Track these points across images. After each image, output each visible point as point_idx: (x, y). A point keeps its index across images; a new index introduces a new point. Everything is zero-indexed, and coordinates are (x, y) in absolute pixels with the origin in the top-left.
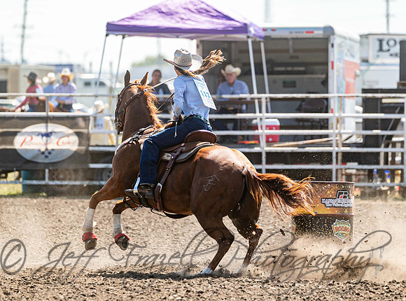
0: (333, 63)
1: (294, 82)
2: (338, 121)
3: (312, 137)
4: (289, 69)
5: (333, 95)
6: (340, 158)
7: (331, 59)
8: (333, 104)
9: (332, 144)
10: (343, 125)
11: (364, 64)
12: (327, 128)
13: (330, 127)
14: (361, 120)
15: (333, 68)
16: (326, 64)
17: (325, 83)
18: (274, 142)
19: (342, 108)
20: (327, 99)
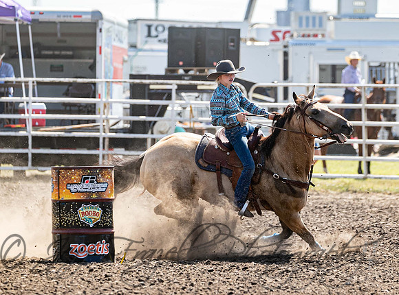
0: (100, 48)
1: (62, 66)
2: (105, 106)
3: (79, 122)
4: (57, 53)
5: (100, 80)
6: (107, 143)
7: (98, 44)
8: (101, 89)
9: (99, 129)
10: (110, 111)
11: (132, 49)
12: (94, 113)
13: (97, 112)
14: (128, 106)
15: (100, 53)
16: (95, 48)
17: (93, 67)
18: (40, 126)
19: (109, 93)
20: (94, 84)
